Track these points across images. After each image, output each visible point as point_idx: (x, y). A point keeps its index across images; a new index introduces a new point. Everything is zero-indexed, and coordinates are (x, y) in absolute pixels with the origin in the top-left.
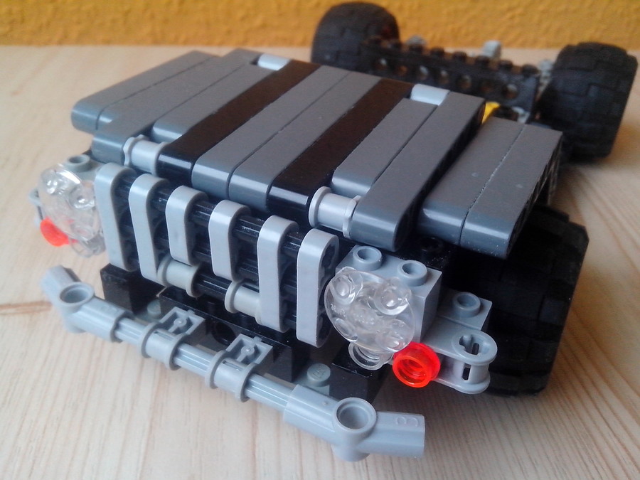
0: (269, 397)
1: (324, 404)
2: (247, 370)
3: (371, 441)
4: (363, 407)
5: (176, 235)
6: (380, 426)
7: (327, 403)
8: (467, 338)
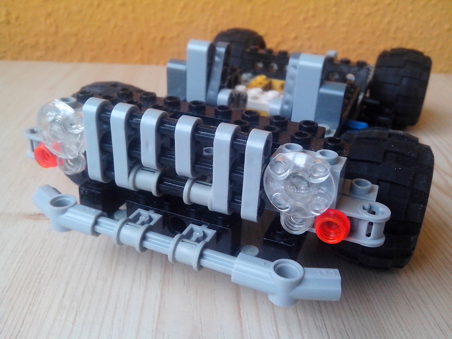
0: (218, 263)
1: (263, 264)
2: (200, 246)
3: (302, 288)
4: (293, 266)
5: (147, 145)
6: (307, 276)
7: (265, 263)
8: (367, 206)
